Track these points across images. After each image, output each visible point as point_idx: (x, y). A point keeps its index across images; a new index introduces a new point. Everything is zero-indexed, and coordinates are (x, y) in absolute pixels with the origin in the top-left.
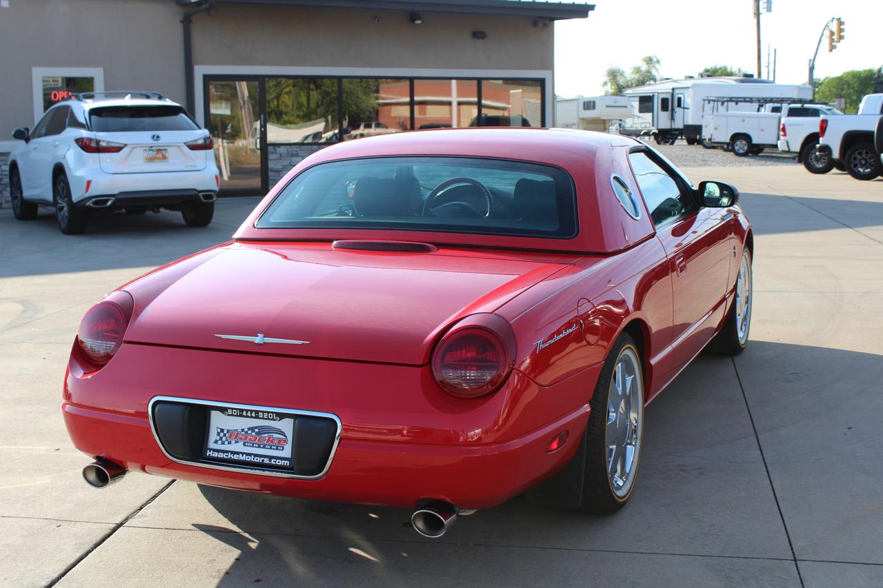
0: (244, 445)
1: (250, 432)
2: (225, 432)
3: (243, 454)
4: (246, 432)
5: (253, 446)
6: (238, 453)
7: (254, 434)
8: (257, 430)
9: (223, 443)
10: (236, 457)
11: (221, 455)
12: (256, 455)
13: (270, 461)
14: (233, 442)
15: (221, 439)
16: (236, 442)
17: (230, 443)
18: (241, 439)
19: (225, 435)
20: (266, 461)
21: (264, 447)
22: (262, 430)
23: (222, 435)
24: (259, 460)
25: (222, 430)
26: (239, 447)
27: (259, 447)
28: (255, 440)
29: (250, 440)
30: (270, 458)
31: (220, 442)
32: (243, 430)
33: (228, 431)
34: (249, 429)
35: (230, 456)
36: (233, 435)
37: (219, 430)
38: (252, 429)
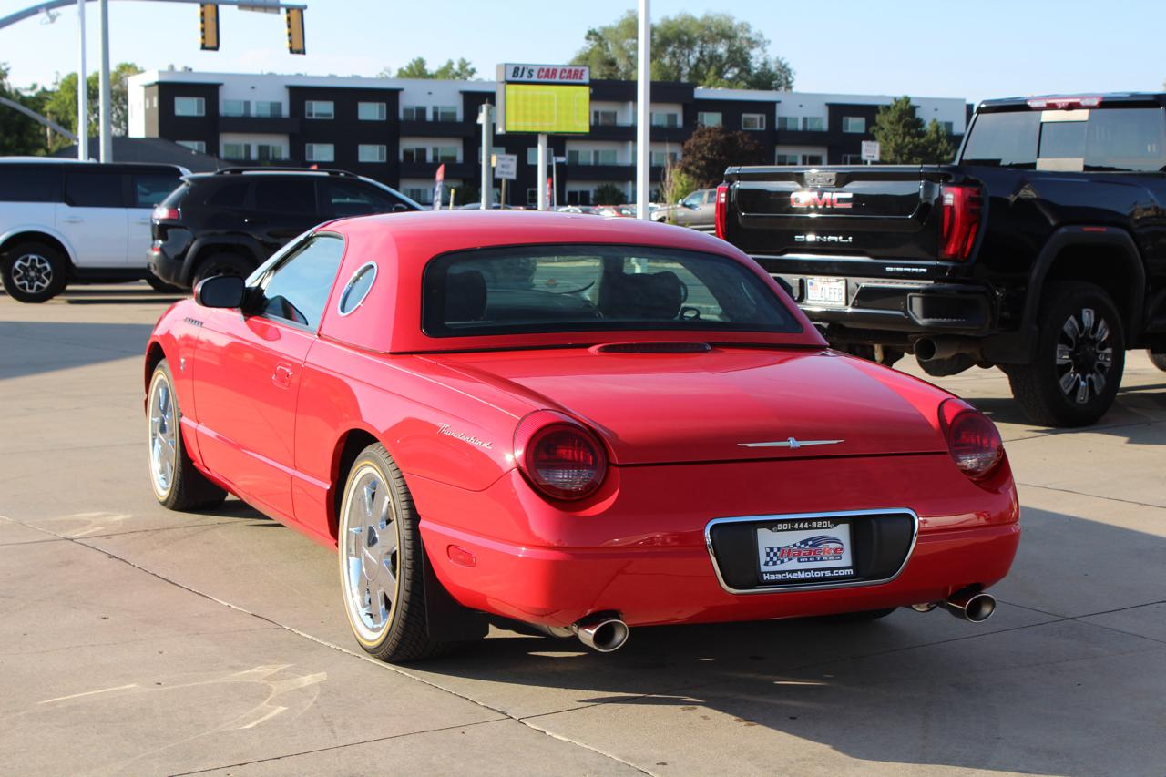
0: (799, 561)
1: (803, 546)
2: (776, 550)
3: (801, 571)
4: (799, 547)
5: (809, 561)
6: (796, 571)
7: (807, 547)
8: (810, 543)
9: (775, 563)
10: (794, 576)
11: (779, 577)
12: (815, 570)
13: (832, 573)
14: (786, 560)
15: (772, 559)
16: (790, 560)
17: (782, 562)
18: (794, 555)
19: (775, 554)
20: (828, 574)
21: (821, 560)
22: (816, 542)
23: (772, 554)
24: (820, 574)
25: (772, 550)
26: (793, 564)
27: (816, 560)
28: (810, 553)
29: (804, 554)
30: (831, 569)
31: (771, 563)
32: (795, 545)
33: (779, 549)
34: (801, 543)
35: (788, 576)
36: (784, 553)
37: (768, 550)
38: (805, 542)
